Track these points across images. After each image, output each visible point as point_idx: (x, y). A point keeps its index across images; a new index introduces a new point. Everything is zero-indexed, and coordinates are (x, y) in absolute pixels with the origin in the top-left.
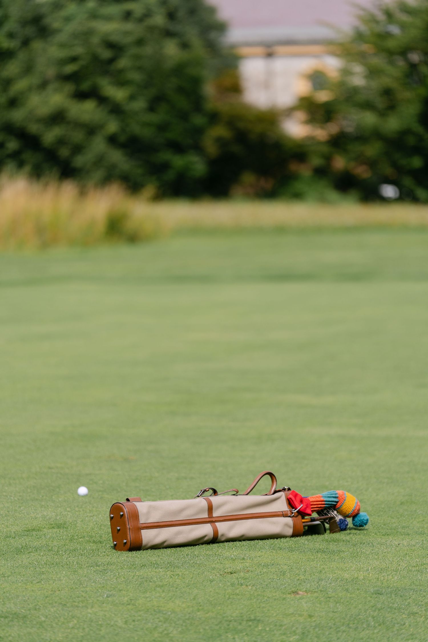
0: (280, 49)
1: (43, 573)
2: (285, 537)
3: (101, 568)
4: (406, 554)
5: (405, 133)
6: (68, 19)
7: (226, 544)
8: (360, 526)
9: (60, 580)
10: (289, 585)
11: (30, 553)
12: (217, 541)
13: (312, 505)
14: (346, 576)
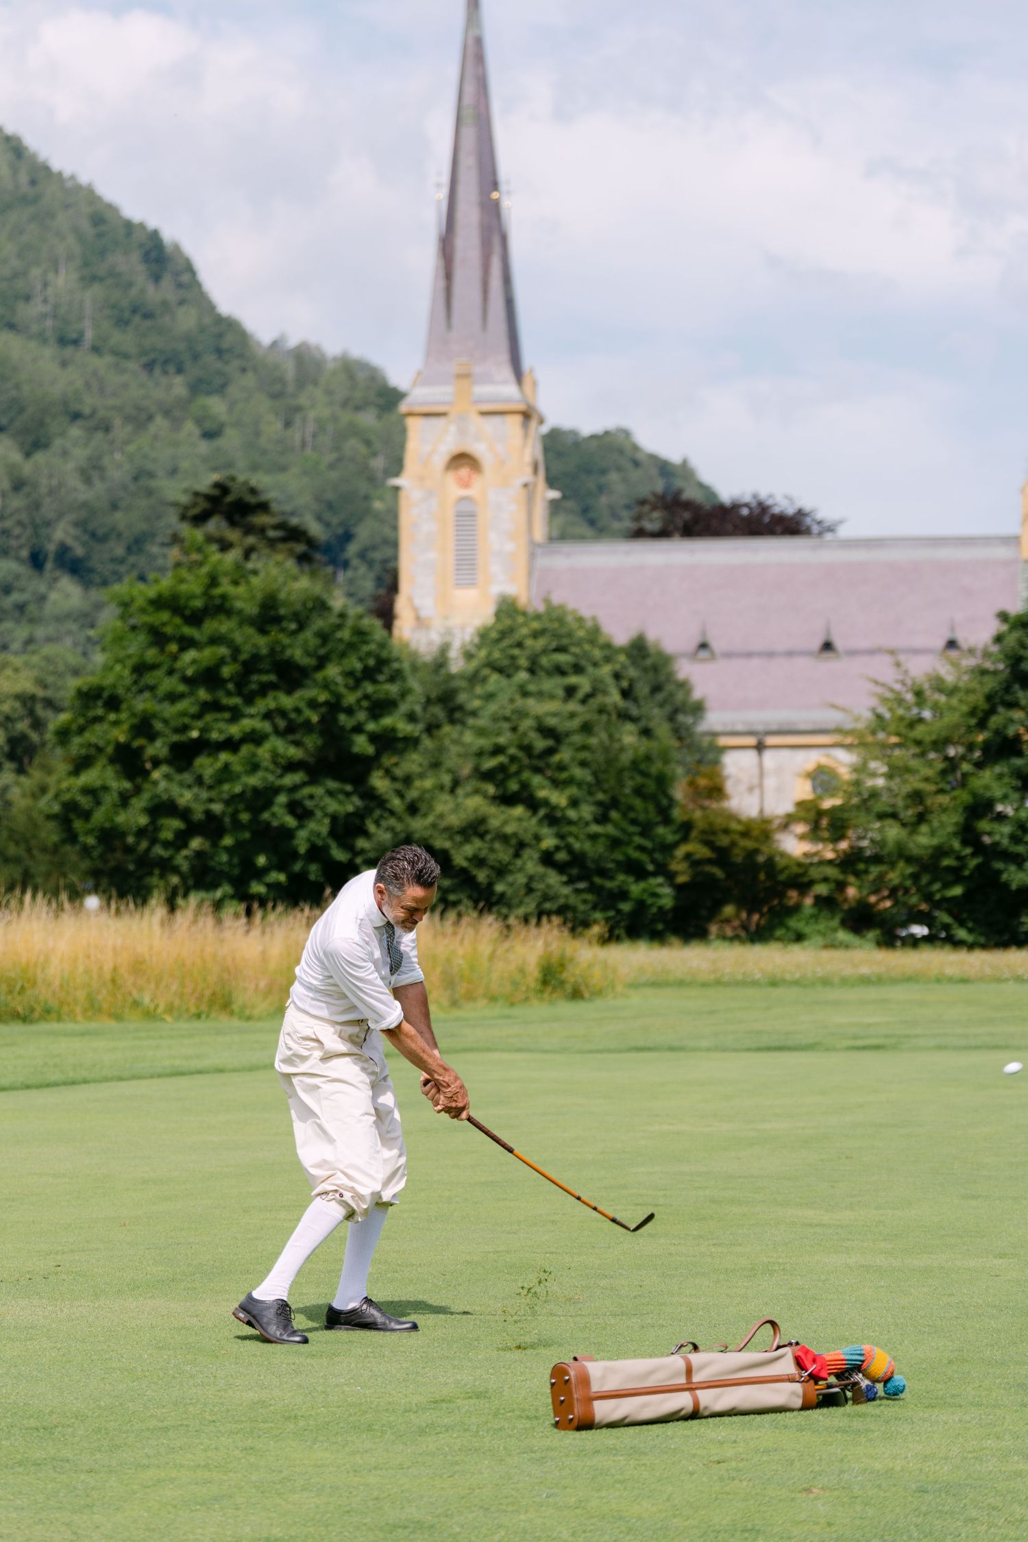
0: (770, 740)
1: (457, 1463)
2: (791, 1410)
3: (538, 1455)
4: (959, 1434)
5: (940, 852)
6: (490, 697)
7: (710, 1420)
8: (894, 1394)
9: (481, 1473)
10: (799, 1479)
11: (437, 1433)
12: (699, 1415)
13: (829, 1365)
14: (877, 1466)
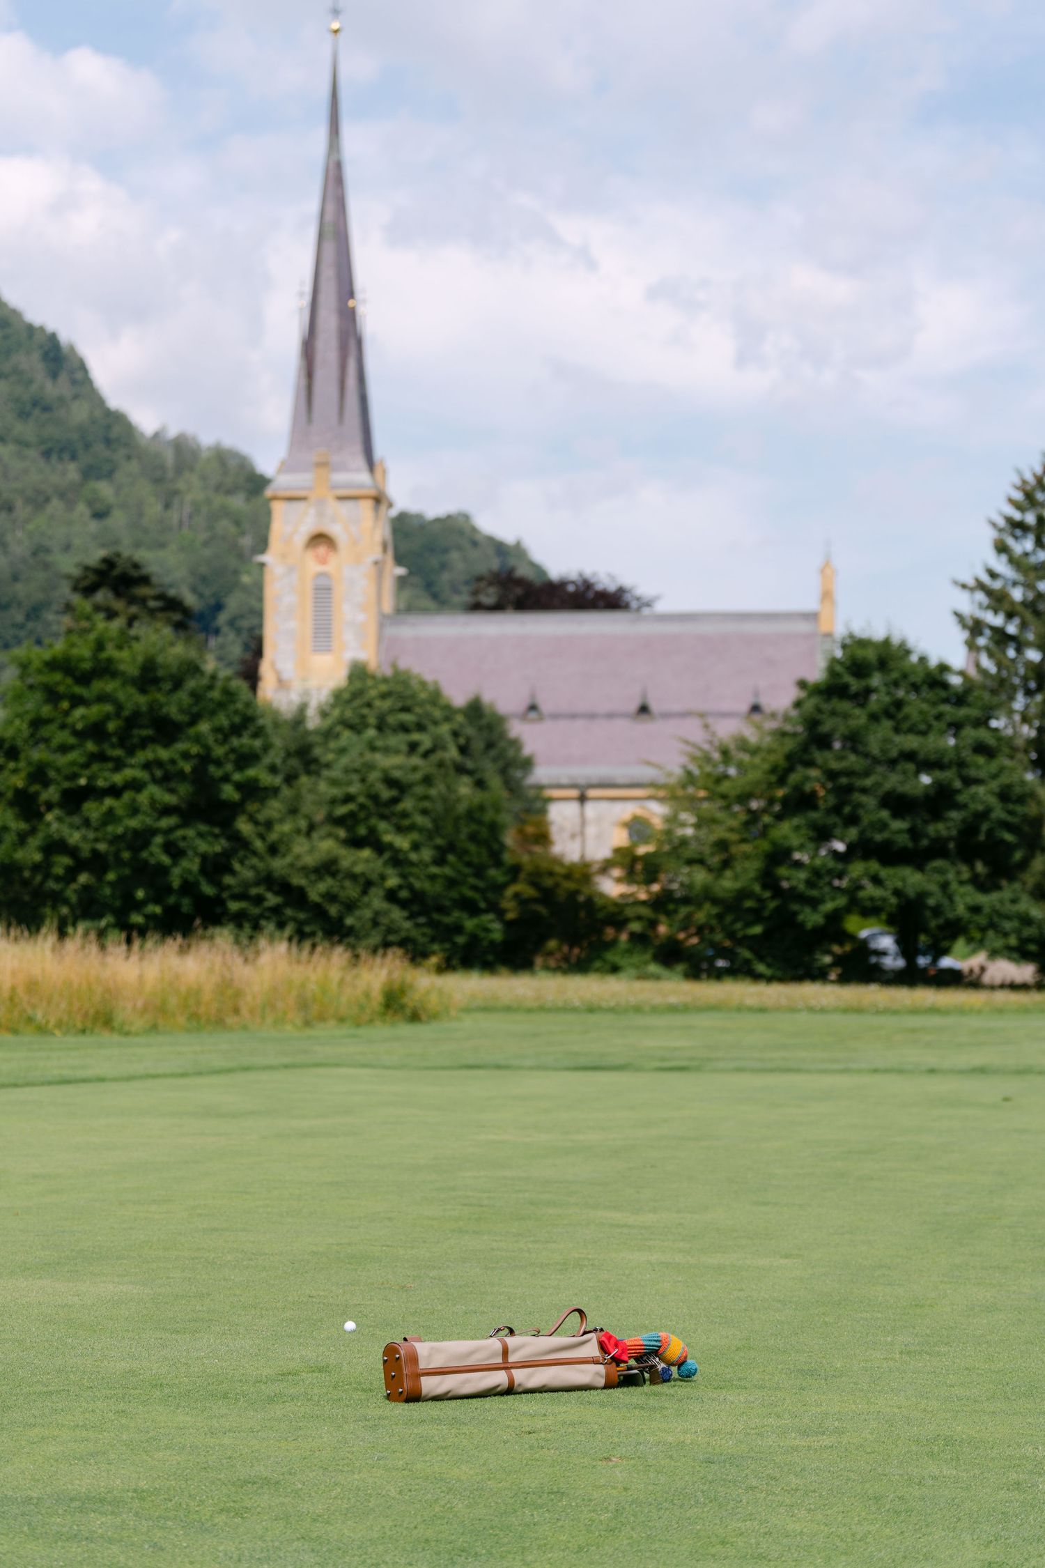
0: (592, 793)
1: (300, 1428)
2: (595, 1388)
3: (371, 1423)
4: (743, 1413)
5: (743, 894)
6: (342, 751)
7: (523, 1395)
8: (687, 1376)
9: (321, 1438)
10: (600, 1449)
11: (284, 1402)
12: (513, 1392)
13: (629, 1350)
14: (670, 1439)
